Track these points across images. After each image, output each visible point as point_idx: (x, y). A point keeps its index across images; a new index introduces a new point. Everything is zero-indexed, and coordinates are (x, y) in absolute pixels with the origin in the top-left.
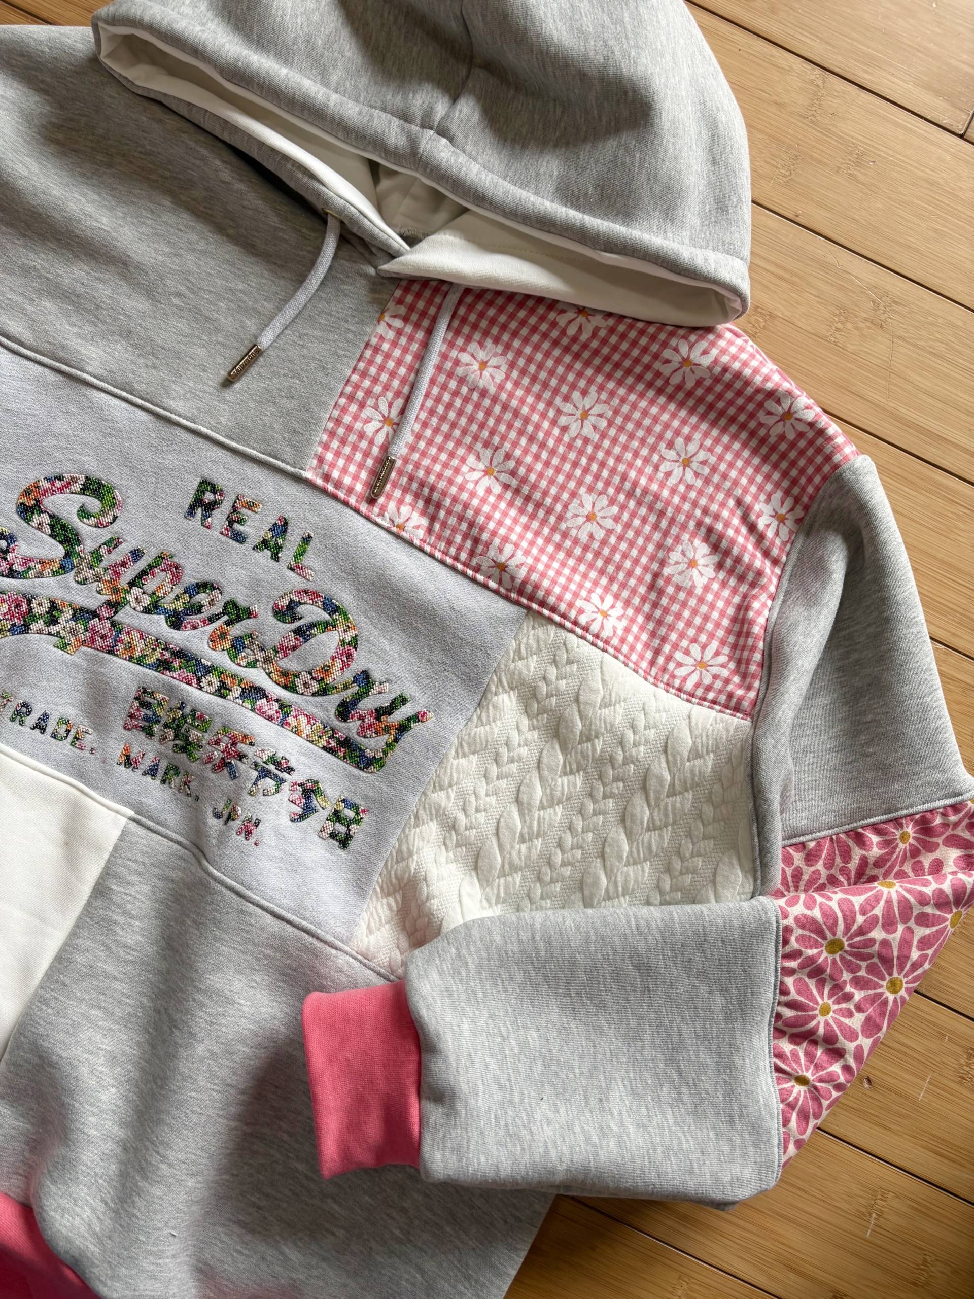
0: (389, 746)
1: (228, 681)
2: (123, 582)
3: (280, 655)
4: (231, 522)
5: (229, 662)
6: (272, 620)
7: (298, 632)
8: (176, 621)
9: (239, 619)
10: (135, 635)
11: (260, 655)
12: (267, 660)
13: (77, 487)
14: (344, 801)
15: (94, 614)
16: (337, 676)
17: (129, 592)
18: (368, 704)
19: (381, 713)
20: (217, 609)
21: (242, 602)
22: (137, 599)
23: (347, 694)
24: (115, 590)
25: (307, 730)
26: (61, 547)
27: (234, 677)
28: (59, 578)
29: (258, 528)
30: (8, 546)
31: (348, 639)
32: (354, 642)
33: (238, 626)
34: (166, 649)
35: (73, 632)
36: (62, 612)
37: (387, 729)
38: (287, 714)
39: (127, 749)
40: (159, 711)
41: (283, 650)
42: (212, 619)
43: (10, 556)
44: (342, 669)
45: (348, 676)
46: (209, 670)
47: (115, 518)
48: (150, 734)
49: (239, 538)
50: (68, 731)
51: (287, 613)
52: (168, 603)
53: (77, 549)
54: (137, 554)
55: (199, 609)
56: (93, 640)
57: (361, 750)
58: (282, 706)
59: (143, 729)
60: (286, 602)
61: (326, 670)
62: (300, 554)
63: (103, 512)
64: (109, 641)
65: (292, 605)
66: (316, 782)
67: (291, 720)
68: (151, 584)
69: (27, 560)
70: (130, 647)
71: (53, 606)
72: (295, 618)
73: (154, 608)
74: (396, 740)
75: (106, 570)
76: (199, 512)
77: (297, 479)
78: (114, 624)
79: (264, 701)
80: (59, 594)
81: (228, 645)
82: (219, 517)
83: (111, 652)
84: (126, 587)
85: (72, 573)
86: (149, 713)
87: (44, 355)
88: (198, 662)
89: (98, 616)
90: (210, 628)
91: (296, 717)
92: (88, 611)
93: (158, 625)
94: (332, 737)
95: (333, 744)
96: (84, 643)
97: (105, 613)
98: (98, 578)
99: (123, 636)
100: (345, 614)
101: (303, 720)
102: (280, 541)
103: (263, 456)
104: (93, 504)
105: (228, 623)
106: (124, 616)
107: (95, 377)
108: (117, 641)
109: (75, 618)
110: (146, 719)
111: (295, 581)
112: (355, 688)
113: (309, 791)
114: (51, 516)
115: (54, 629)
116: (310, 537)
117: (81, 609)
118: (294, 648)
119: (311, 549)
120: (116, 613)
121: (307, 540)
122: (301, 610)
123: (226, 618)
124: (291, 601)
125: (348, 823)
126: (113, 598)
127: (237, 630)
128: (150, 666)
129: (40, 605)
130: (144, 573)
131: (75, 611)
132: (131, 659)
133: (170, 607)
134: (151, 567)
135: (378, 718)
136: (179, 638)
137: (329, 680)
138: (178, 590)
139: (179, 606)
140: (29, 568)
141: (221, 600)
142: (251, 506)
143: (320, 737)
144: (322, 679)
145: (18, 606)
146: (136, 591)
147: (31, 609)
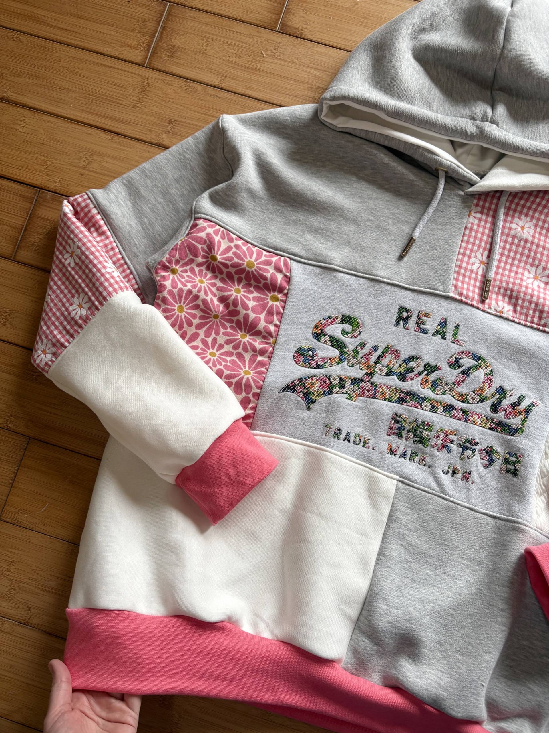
0: (524, 421)
1: (435, 404)
2: (372, 362)
3: (456, 386)
4: (419, 325)
5: (432, 394)
6: (449, 369)
7: (463, 373)
8: (402, 377)
9: (433, 371)
10: (385, 388)
11: (447, 388)
12: (451, 390)
13: (339, 321)
14: (508, 453)
15: (361, 380)
16: (488, 392)
17: (376, 367)
18: (506, 402)
19: (514, 405)
20: (421, 368)
21: (433, 363)
22: (380, 370)
23: (494, 399)
24: (369, 367)
25: (479, 421)
26: (337, 350)
27: (437, 401)
28: (340, 365)
29: (433, 325)
30: (313, 354)
31: (488, 372)
32: (491, 373)
33: (433, 375)
34: (401, 392)
35: (353, 390)
36: (346, 381)
37: (520, 413)
38: (467, 415)
39: (390, 445)
40: (404, 424)
41: (457, 383)
42: (420, 374)
43: (315, 358)
44: (489, 387)
45: (493, 390)
46: (425, 399)
47: (360, 332)
48: (400, 436)
49: (425, 331)
50: (360, 440)
51: (455, 364)
52: (396, 368)
53: (345, 350)
54: (375, 348)
55: (412, 370)
56: (363, 393)
57: (509, 426)
58: (464, 412)
59: (397, 434)
60: (454, 359)
61: (481, 389)
62: (455, 334)
63: (353, 331)
64: (372, 392)
65: (457, 360)
66: (491, 447)
67: (470, 418)
68: (385, 361)
69: (323, 359)
70: (383, 394)
71: (341, 379)
72: (460, 366)
73: (390, 373)
74: (526, 418)
75: (362, 358)
76: (401, 322)
77: (447, 298)
78: (372, 384)
79: (455, 411)
80: (342, 373)
81: (430, 386)
82: (412, 323)
83: (373, 398)
84: (374, 365)
85: (346, 362)
86: (400, 426)
87: (311, 260)
88: (418, 396)
89: (363, 381)
90: (420, 378)
91: (472, 416)
92: (359, 379)
93: (394, 381)
94: (492, 422)
95: (493, 426)
96: (359, 395)
97: (366, 379)
98: (359, 363)
99: (378, 389)
100: (484, 360)
101: (476, 417)
102: (445, 330)
103: (428, 290)
104: (348, 327)
105: (428, 374)
106: (376, 379)
107: (338, 266)
108: (376, 391)
109: (353, 383)
110: (399, 429)
111: (455, 348)
112: (498, 396)
113: (489, 452)
114: (330, 336)
115: (344, 390)
116: (458, 325)
117: (355, 379)
118: (463, 381)
119: (460, 330)
120: (372, 378)
121: (457, 327)
122: (462, 361)
123: (426, 372)
124: (457, 358)
125: (514, 463)
126: (369, 371)
127: (433, 377)
128: (396, 402)
129: (335, 379)
130: (380, 357)
131: (352, 381)
132: (385, 400)
133: (397, 371)
134: (383, 353)
135: (513, 408)
136: (406, 386)
137: (484, 394)
138: (400, 362)
139: (402, 370)
140: (325, 363)
141: (423, 363)
142: (427, 315)
143: (486, 424)
144: (481, 394)
145: (325, 382)
146: (378, 366)
147: (331, 383)
